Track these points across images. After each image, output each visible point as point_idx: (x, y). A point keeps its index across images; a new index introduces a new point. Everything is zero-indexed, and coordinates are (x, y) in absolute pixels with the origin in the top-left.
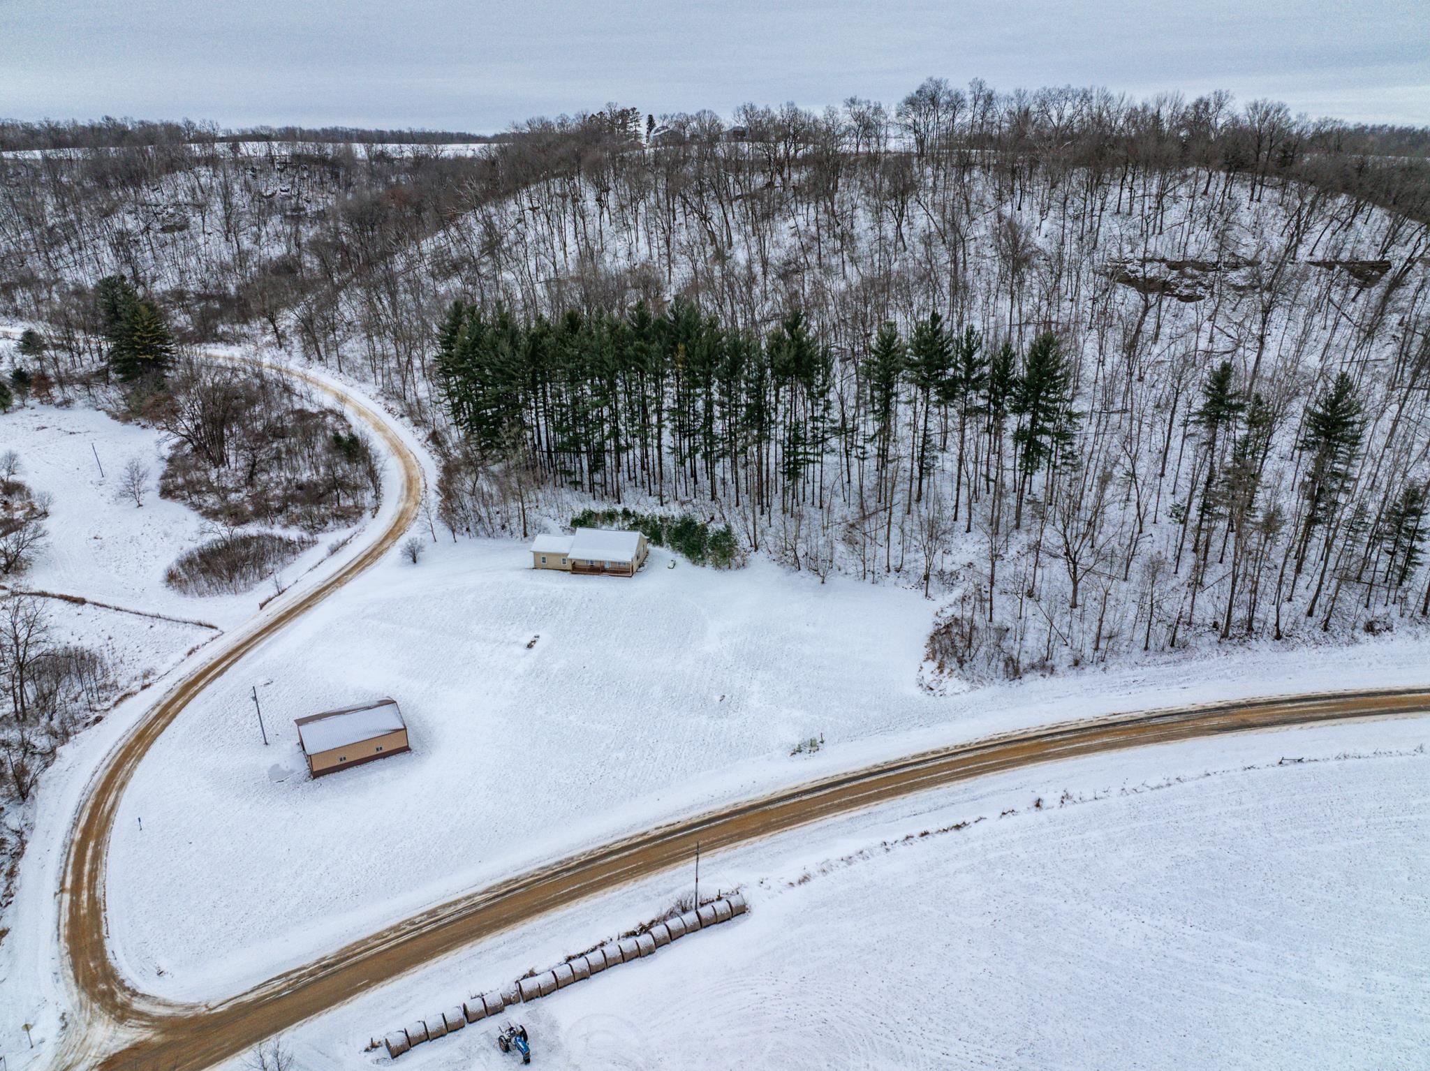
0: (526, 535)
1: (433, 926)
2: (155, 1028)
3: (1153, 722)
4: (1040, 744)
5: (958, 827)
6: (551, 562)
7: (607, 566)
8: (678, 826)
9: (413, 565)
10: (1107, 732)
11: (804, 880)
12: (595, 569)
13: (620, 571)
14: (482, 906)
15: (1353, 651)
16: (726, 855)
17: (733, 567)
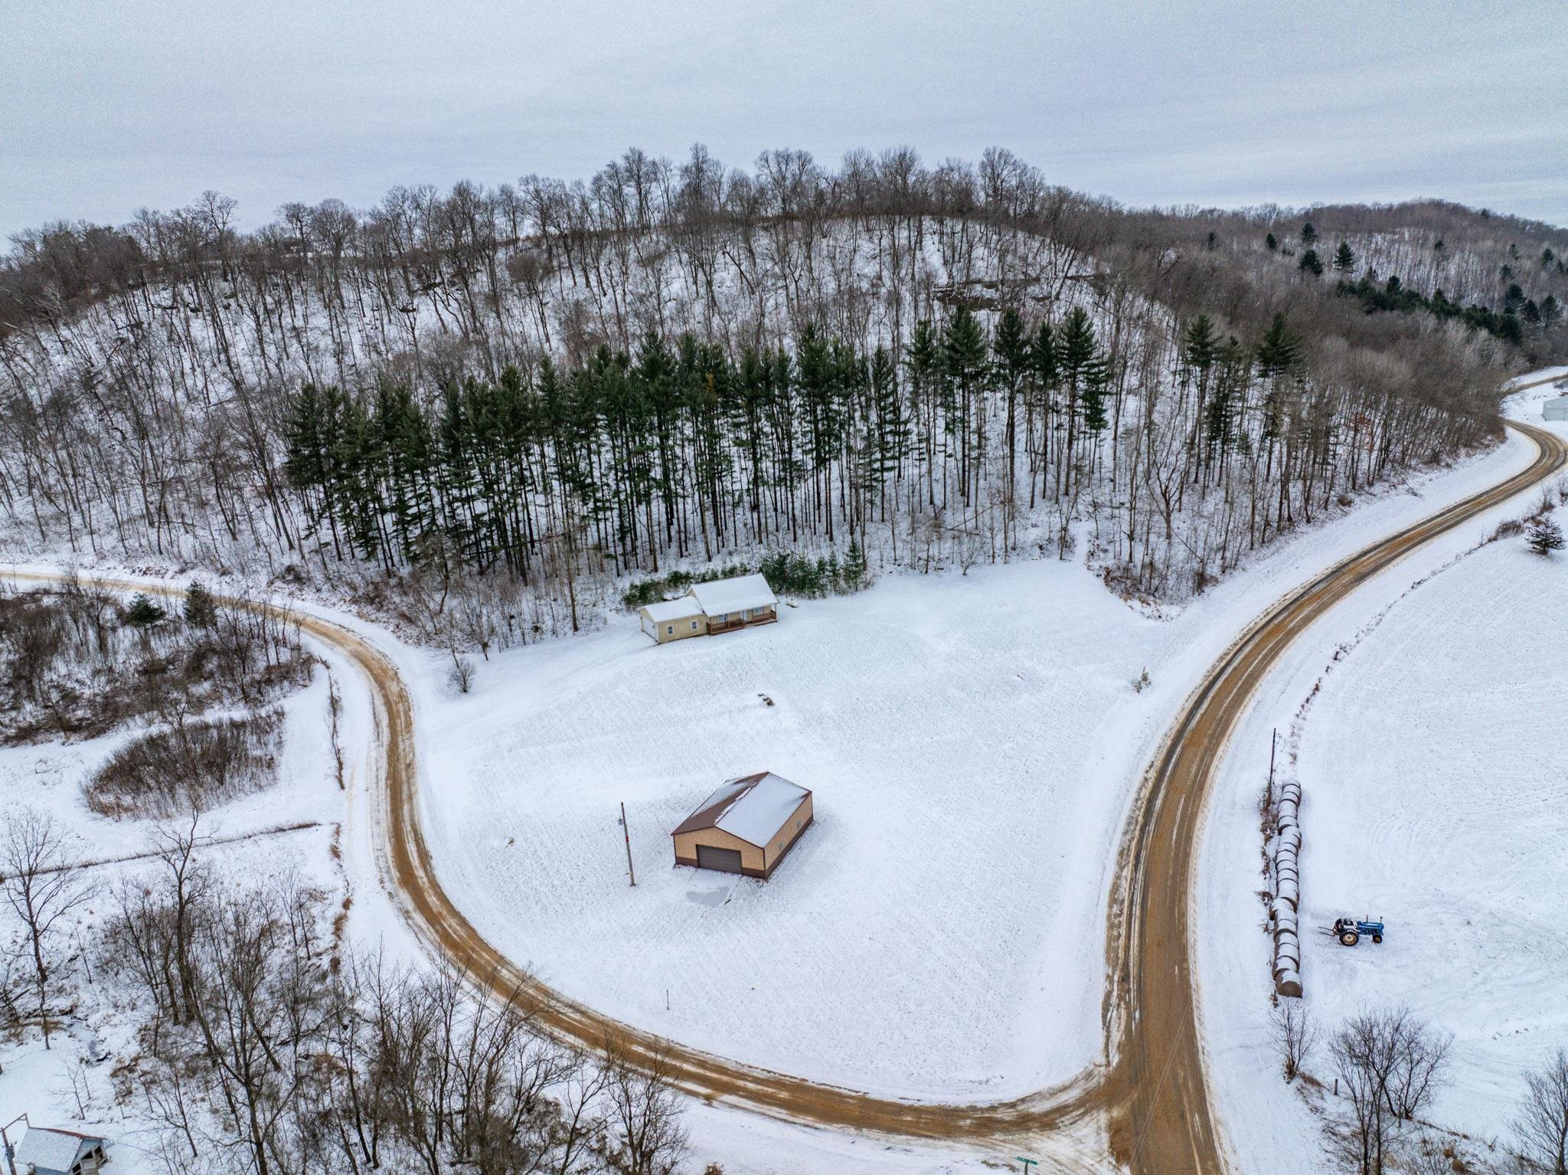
0: (576, 629)
1: (1137, 911)
2: (1098, 1107)
3: (1315, 590)
4: (1279, 626)
5: (1317, 688)
6: (678, 630)
7: (746, 618)
8: (1158, 764)
9: (464, 694)
10: (1301, 606)
11: (1295, 757)
12: (732, 624)
13: (765, 617)
14: (1140, 875)
15: (1351, 518)
16: (1224, 766)
17: (861, 586)
